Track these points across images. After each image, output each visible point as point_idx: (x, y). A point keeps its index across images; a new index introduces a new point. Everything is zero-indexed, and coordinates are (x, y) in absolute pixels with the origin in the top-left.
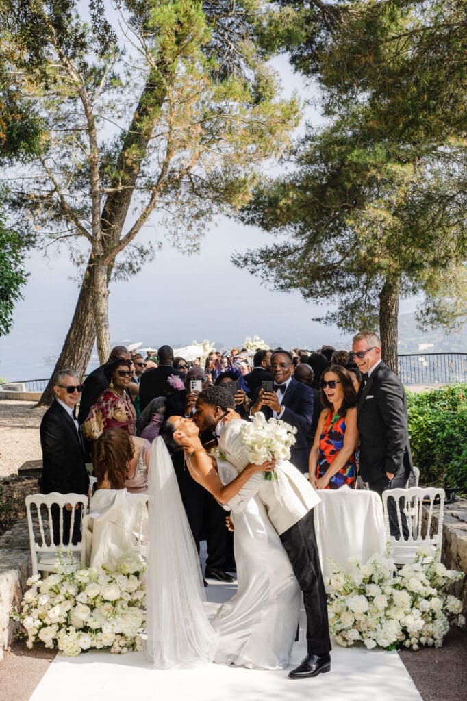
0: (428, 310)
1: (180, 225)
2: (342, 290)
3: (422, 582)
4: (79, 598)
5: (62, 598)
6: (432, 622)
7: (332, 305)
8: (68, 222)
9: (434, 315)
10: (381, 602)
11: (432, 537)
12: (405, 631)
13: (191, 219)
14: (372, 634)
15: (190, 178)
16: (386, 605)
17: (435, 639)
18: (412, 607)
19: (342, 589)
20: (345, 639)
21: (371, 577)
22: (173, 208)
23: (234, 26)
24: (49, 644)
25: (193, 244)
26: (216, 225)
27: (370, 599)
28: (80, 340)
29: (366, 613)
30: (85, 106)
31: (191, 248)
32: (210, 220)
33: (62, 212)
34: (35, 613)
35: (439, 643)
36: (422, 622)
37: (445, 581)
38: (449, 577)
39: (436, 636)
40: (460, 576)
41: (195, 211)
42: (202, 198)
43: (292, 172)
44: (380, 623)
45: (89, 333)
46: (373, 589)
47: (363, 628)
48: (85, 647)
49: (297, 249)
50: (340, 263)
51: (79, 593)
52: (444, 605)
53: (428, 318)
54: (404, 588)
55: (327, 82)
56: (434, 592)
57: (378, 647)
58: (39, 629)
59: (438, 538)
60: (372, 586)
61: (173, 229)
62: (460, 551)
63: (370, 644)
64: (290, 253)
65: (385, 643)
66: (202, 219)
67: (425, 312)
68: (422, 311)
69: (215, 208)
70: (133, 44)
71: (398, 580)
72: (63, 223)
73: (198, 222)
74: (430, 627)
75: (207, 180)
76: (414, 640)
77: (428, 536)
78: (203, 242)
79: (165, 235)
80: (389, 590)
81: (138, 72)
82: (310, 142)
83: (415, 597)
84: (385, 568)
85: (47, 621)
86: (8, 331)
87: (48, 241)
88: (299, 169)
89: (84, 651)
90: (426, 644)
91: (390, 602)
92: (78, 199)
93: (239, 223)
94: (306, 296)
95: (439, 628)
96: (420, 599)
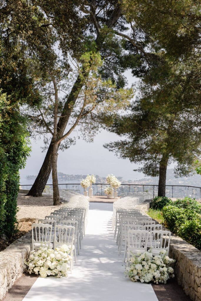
0: (179, 169)
1: (86, 131)
2: (146, 159)
3: (161, 262)
4: (48, 258)
5: (42, 258)
6: (163, 275)
7: (141, 164)
8: (44, 127)
9: (181, 171)
10: (147, 267)
11: (166, 248)
12: (154, 277)
13: (90, 129)
14: (143, 278)
15: (91, 114)
16: (148, 268)
17: (164, 281)
18: (157, 270)
19: (134, 262)
20: (134, 279)
21: (144, 259)
22: (84, 125)
23: (111, 59)
24: (37, 273)
25: (91, 138)
26: (100, 132)
27: (143, 266)
28: (45, 171)
29: (141, 270)
30: (55, 85)
31: (90, 140)
32: (98, 130)
33: (42, 123)
34: (33, 262)
35: (165, 282)
36: (160, 275)
37: (169, 262)
38: (170, 261)
39: (164, 280)
40: (174, 261)
41: (92, 126)
42: (95, 121)
43: (130, 114)
44: (146, 274)
45: (49, 169)
46: (144, 263)
47: (140, 276)
48: (49, 274)
49: (129, 143)
50: (145, 149)
51: (47, 257)
52: (168, 270)
53: (179, 172)
54: (155, 263)
55: (145, 81)
56: (165, 265)
57: (145, 282)
58: (34, 268)
59: (168, 248)
60: (144, 262)
61: (84, 132)
62: (175, 253)
63: (142, 281)
64: (127, 144)
65: (147, 281)
66: (95, 130)
67: (177, 170)
68: (176, 169)
69: (100, 126)
70: (74, 65)
71: (153, 261)
72: (42, 127)
73: (93, 131)
74: (162, 277)
75: (98, 115)
76: (157, 281)
77: (164, 247)
78: (95, 138)
79: (81, 135)
80: (150, 264)
81: (75, 74)
82: (137, 103)
83: (158, 267)
84: (149, 256)
85: (37, 265)
86: (24, 168)
87: (36, 133)
88: (132, 113)
89: (48, 276)
90: (161, 282)
91: (150, 267)
92: (48, 119)
93: (108, 131)
94: (131, 161)
95: (166, 277)
96: (160, 267)
